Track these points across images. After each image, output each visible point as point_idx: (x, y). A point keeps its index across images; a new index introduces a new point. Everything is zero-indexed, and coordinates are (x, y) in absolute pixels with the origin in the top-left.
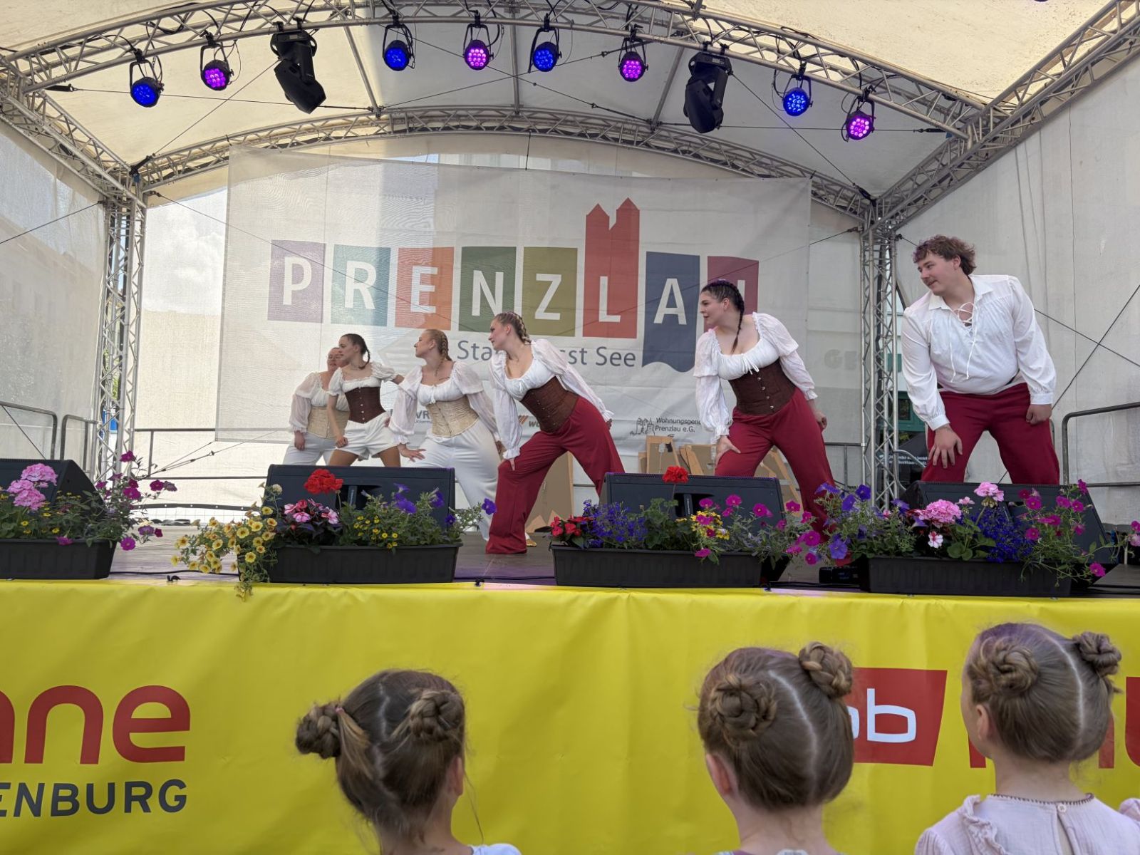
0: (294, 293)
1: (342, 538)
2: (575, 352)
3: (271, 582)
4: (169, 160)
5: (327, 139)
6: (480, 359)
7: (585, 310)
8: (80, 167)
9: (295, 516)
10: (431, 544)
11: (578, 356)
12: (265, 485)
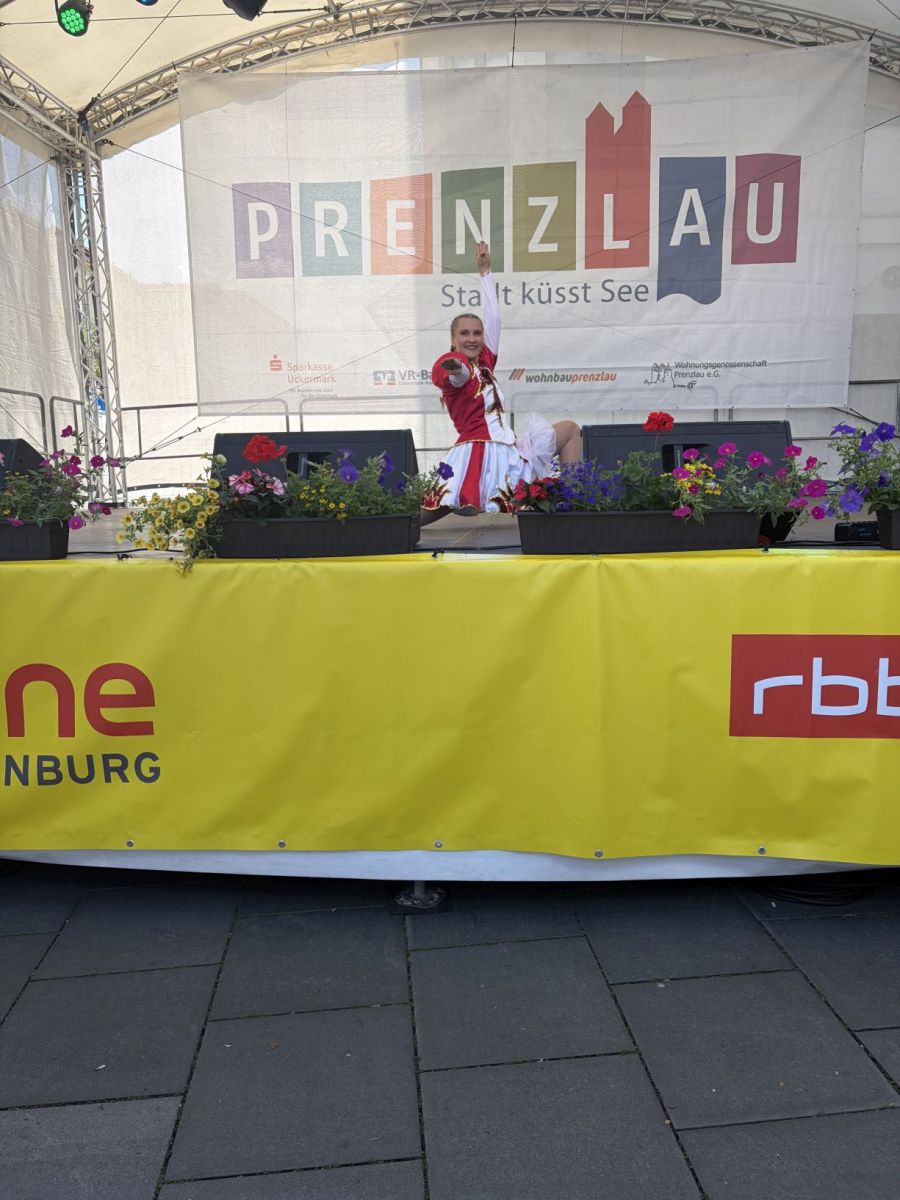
0: (262, 246)
1: (289, 509)
2: (577, 288)
4: (116, 98)
5: (282, 53)
6: (467, 305)
7: (587, 238)
8: (24, 118)
9: (238, 487)
11: (580, 292)
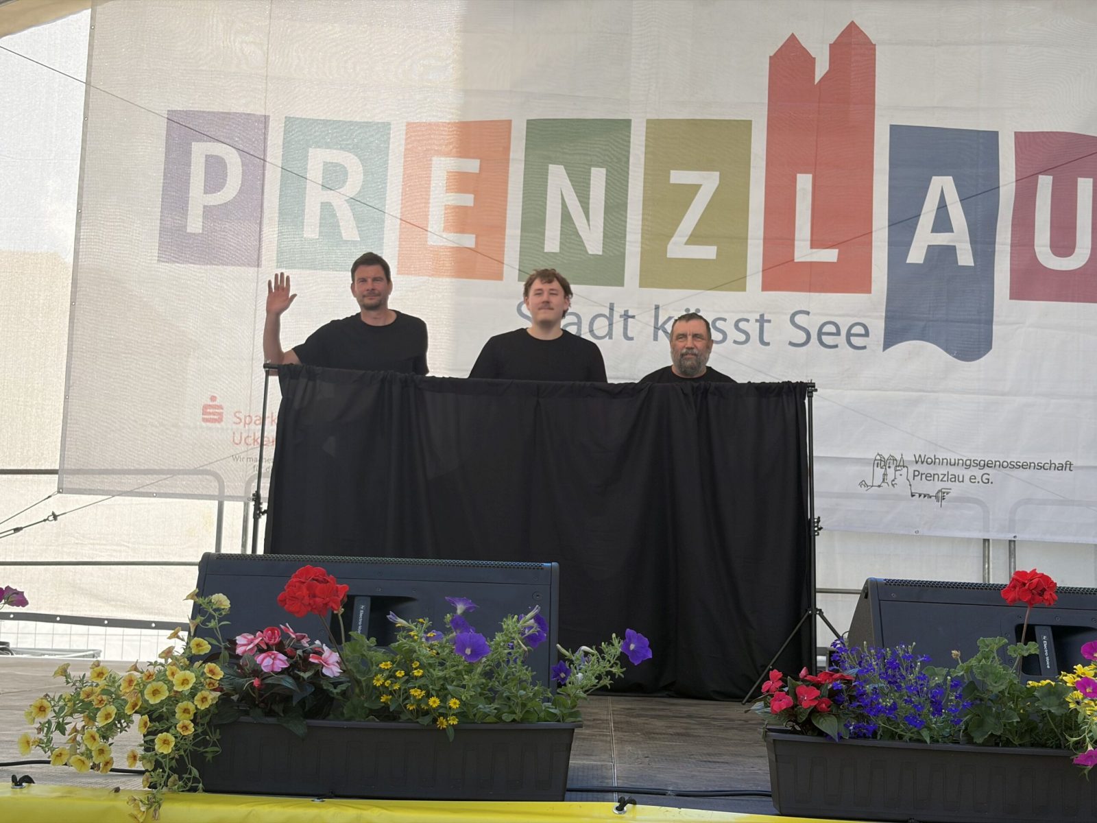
0: (208, 211)
2: (748, 321)
3: (206, 791)
7: (767, 240)
10: (522, 721)
11: (753, 328)
12: (193, 594)
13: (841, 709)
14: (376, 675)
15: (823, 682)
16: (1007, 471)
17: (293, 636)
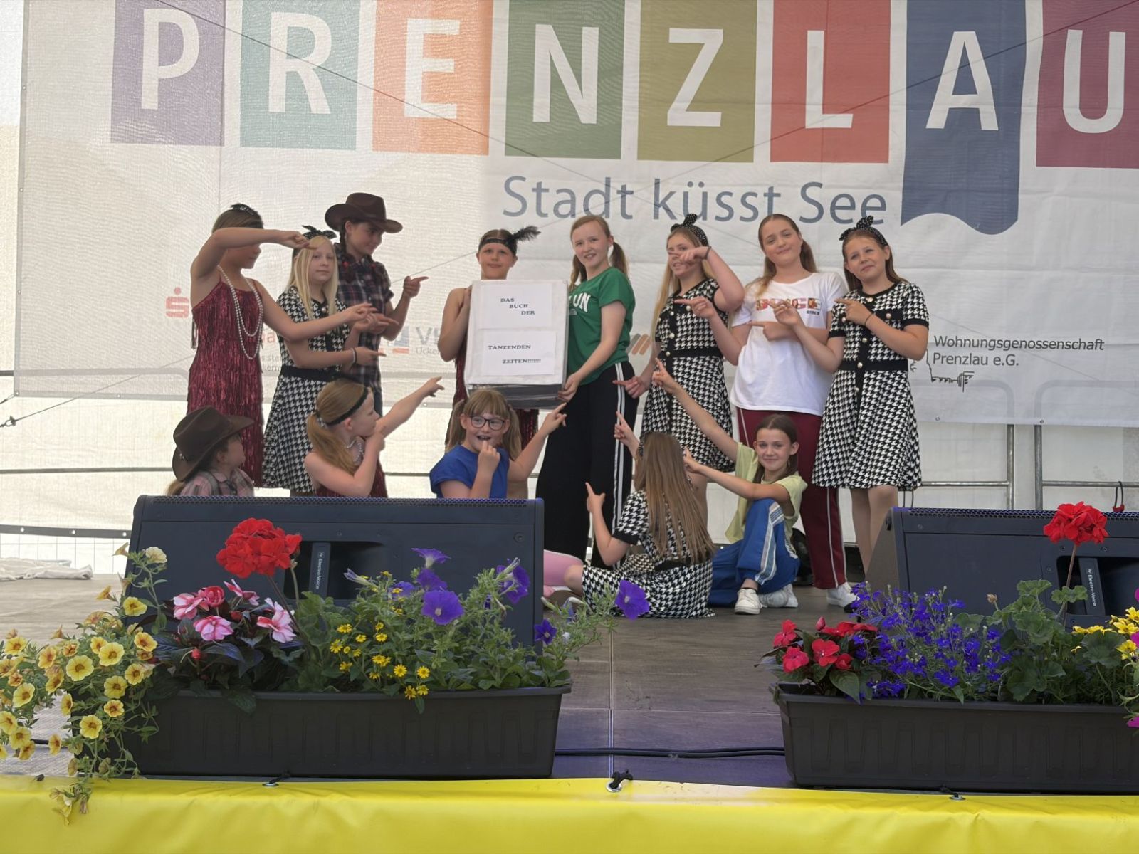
0: (165, 86)
1: (303, 673)
2: (755, 195)
3: (143, 775)
6: (552, 216)
7: (776, 104)
9: (198, 626)
10: (504, 686)
11: (760, 202)
12: (127, 549)
13: (863, 665)
14: (333, 640)
15: (842, 635)
16: (1034, 351)
17: (239, 594)
